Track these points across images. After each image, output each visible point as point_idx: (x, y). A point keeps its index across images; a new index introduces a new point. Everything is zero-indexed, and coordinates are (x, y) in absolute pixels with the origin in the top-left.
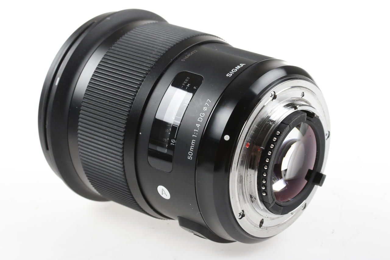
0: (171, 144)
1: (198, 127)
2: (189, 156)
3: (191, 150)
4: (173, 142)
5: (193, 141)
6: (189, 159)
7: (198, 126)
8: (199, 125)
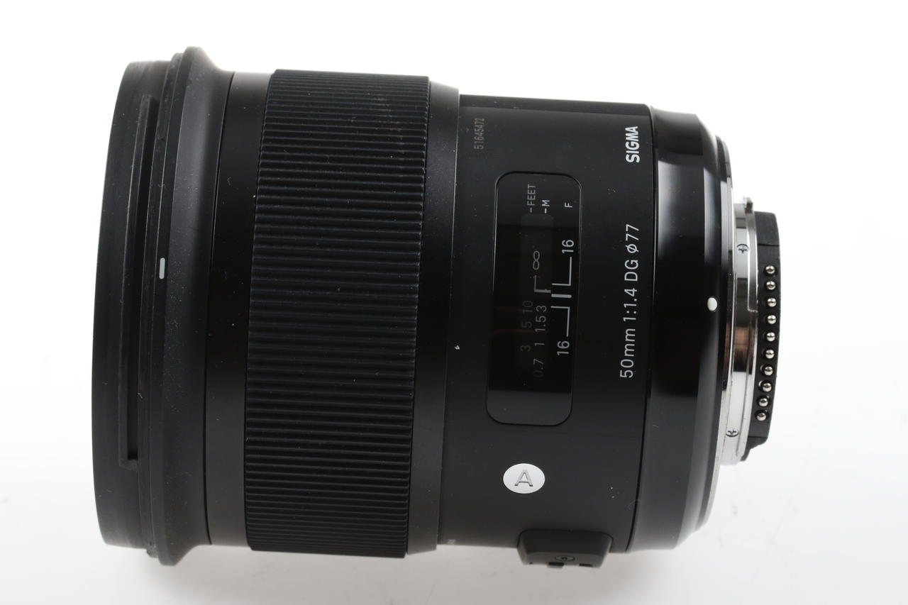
0: (558, 353)
1: (633, 295)
2: (624, 370)
3: (626, 355)
4: (563, 347)
5: (629, 332)
6: (626, 376)
7: (631, 292)
8: (634, 290)
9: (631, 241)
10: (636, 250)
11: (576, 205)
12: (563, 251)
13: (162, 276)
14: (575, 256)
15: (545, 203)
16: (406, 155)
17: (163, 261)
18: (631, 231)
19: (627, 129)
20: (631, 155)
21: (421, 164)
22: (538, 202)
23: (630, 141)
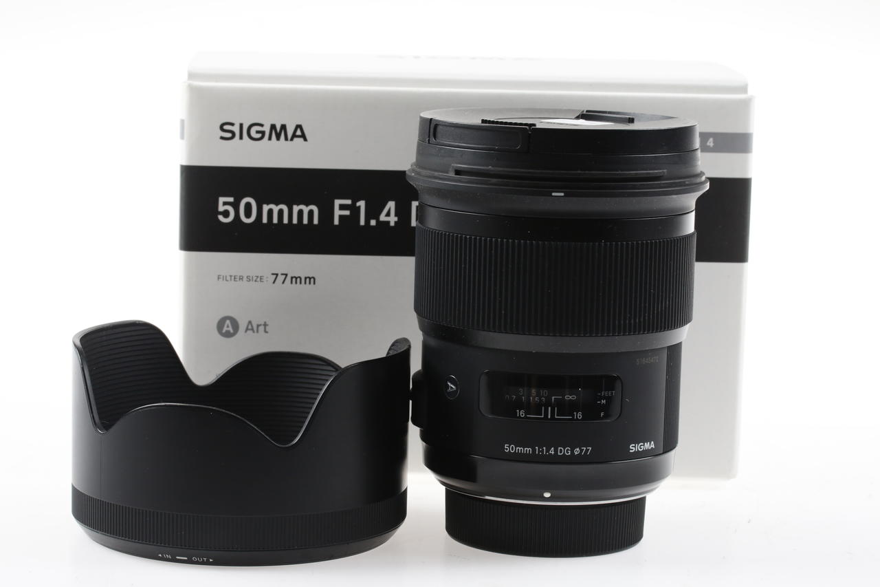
8: (553, 453)
9: (581, 450)
10: (576, 453)
11: (602, 419)
12: (575, 413)
13: (553, 194)
14: (573, 419)
15: (604, 402)
16: (630, 324)
17: (562, 194)
18: (587, 450)
19: (652, 442)
20: (635, 447)
21: (625, 332)
22: (604, 398)
23: (644, 445)
